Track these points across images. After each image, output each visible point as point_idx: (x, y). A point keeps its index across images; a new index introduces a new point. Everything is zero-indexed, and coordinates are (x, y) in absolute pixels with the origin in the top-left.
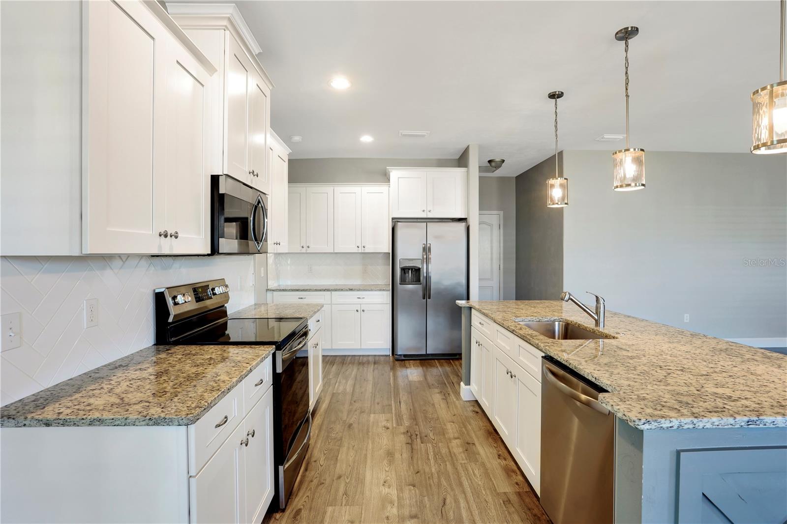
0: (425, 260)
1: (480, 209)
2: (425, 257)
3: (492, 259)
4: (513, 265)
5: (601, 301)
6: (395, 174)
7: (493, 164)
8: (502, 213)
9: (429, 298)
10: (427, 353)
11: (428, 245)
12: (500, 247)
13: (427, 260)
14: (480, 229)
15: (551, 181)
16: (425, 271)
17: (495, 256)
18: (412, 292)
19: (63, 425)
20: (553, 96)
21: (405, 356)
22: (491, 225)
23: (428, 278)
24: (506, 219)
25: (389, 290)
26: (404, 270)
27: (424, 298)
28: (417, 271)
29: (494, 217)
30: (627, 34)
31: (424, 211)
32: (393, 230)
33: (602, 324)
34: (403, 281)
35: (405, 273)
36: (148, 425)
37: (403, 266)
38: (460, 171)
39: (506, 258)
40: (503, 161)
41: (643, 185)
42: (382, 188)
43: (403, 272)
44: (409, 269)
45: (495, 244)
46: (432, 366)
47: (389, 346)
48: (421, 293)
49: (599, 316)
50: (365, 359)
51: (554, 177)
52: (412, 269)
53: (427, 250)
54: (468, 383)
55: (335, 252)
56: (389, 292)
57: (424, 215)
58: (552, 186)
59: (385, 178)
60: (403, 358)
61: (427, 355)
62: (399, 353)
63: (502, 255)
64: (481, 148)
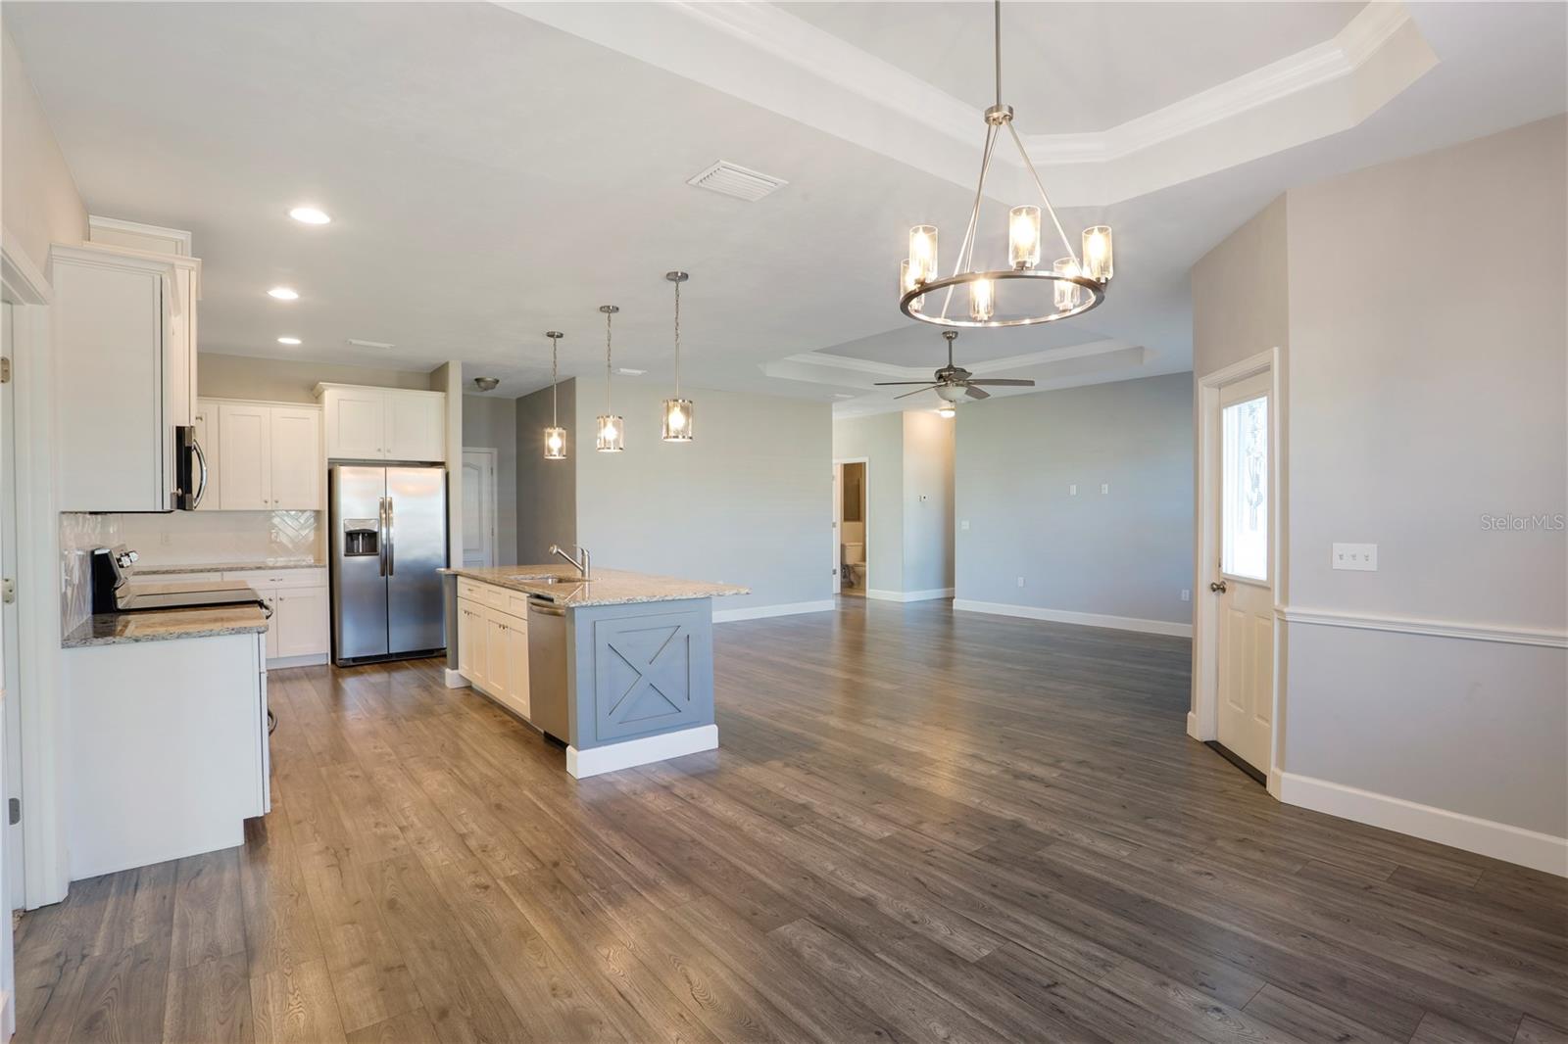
0: (384, 521)
1: (464, 445)
2: (384, 516)
3: (480, 518)
4: (513, 530)
5: (586, 553)
6: (331, 394)
7: (482, 384)
8: (495, 451)
9: (391, 574)
10: (391, 652)
11: (388, 499)
12: (493, 500)
13: (388, 521)
14: (464, 474)
15: (548, 430)
16: (384, 536)
17: (486, 515)
18: (364, 566)
19: (152, 640)
20: (551, 335)
21: (354, 660)
22: (479, 469)
23: (389, 548)
24: (501, 462)
25: (325, 566)
26: (351, 536)
27: (383, 575)
28: (371, 537)
29: (484, 457)
30: (609, 310)
31: (379, 450)
32: (331, 474)
33: (587, 575)
34: (350, 552)
35: (352, 540)
36: (231, 634)
37: (347, 530)
38: (435, 397)
39: (502, 520)
40: (497, 381)
41: (621, 449)
42: (309, 412)
43: (349, 538)
44: (359, 534)
45: (486, 497)
46: (398, 669)
47: (328, 649)
48: (378, 568)
49: (584, 568)
50: (287, 673)
51: (552, 426)
52: (363, 534)
53: (386, 507)
54: (455, 666)
55: (222, 509)
56: (323, 569)
57: (380, 457)
58: (550, 435)
59: (314, 396)
60: (352, 664)
61: (389, 656)
62: (345, 656)
63: (496, 515)
64: (466, 367)
